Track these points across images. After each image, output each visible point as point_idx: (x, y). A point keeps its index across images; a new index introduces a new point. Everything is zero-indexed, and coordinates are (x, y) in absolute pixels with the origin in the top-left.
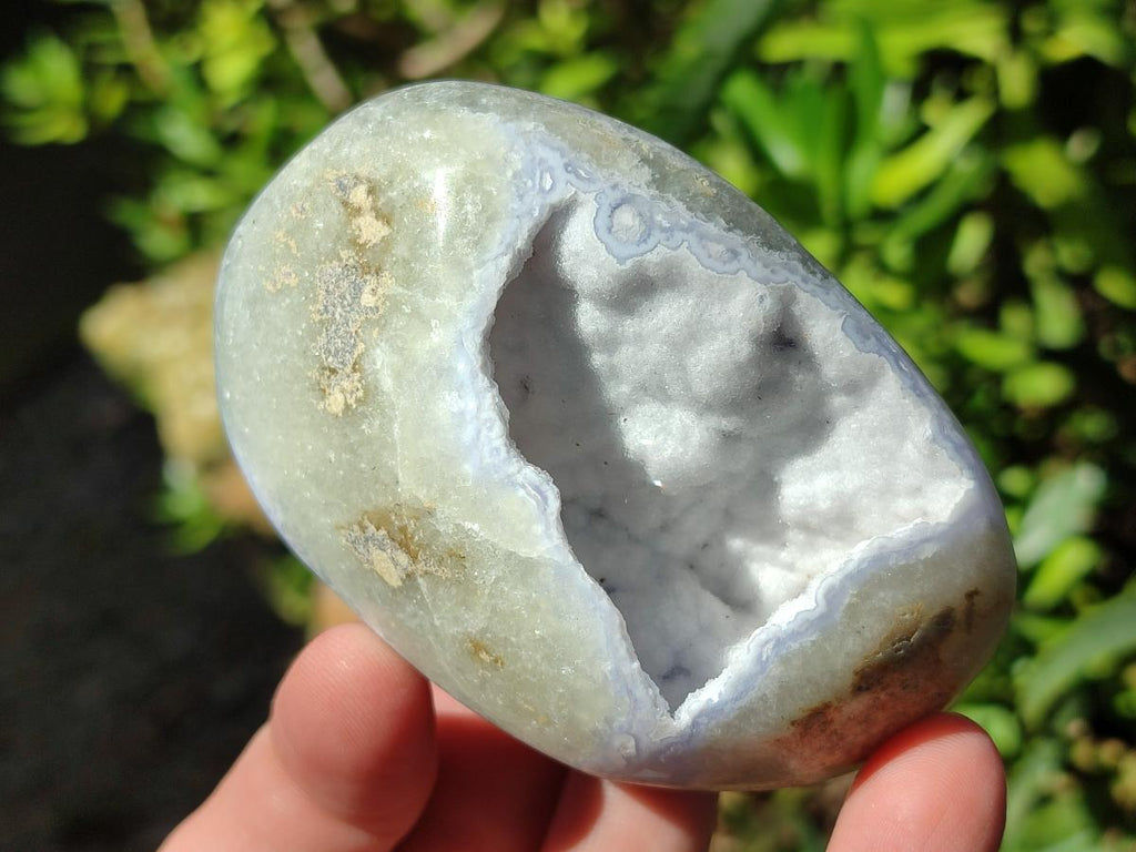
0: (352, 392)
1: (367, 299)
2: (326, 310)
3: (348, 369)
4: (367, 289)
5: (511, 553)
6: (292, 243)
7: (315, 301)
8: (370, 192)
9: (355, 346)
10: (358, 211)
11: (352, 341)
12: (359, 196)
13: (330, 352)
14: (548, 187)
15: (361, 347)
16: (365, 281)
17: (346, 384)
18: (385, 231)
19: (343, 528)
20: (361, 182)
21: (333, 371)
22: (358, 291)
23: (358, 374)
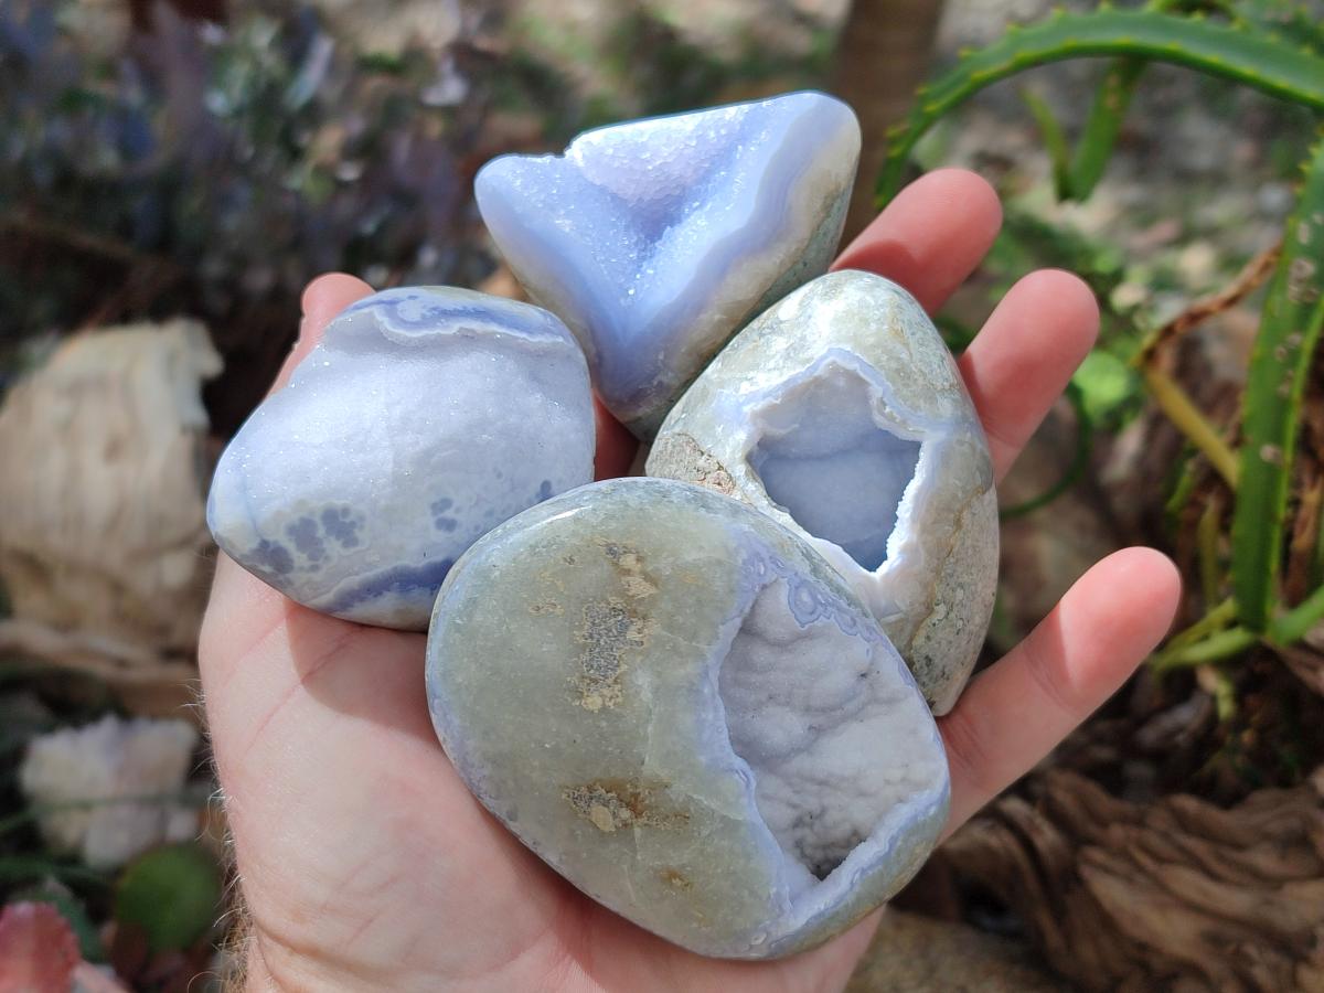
0: (611, 698)
1: (632, 635)
2: (591, 637)
3: (610, 681)
4: (633, 628)
5: (725, 817)
6: (559, 583)
7: (581, 627)
8: (639, 560)
9: (618, 666)
10: (628, 572)
11: (616, 662)
12: (629, 561)
13: (592, 666)
14: (762, 573)
15: (624, 667)
16: (632, 622)
17: (606, 691)
18: (653, 591)
19: (568, 787)
20: (630, 552)
21: (595, 681)
22: (623, 628)
23: (619, 686)
